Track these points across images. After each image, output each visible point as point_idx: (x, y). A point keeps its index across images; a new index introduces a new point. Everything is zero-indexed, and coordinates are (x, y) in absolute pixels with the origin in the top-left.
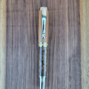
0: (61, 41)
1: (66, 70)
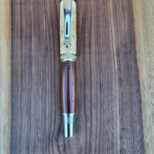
0: (101, 23)
1: (114, 70)
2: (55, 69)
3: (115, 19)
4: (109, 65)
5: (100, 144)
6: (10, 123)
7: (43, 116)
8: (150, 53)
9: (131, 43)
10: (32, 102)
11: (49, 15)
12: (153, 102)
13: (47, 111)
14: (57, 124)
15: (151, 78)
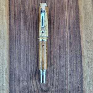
2: (34, 37)
3: (68, 8)
4: (64, 35)
5: (58, 78)
6: (9, 67)
7: (27, 63)
8: (87, 28)
9: (77, 22)
10: (21, 55)
11: (30, 6)
12: (89, 56)
13: (30, 60)
14: (35, 67)
15: (87, 42)
